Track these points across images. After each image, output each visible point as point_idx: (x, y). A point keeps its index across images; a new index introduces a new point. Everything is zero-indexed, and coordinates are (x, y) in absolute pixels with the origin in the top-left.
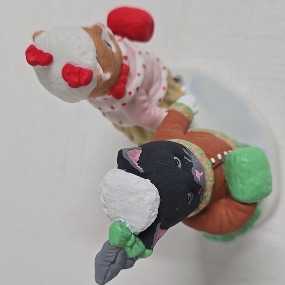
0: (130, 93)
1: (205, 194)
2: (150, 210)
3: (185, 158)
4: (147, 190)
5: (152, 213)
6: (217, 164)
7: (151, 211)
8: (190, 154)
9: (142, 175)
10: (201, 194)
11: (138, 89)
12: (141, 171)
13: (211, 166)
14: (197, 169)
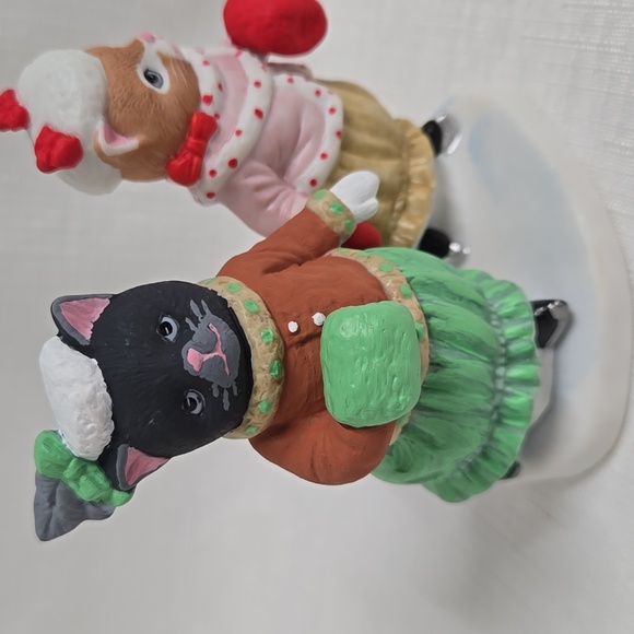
0: (213, 173)
1: (255, 398)
2: (79, 418)
3: (187, 320)
4: (74, 381)
5: (85, 424)
6: (304, 334)
7: (82, 421)
8: (203, 313)
9: (87, 351)
10: (221, 397)
11: (233, 163)
12: (83, 343)
13: (274, 339)
14: (196, 346)
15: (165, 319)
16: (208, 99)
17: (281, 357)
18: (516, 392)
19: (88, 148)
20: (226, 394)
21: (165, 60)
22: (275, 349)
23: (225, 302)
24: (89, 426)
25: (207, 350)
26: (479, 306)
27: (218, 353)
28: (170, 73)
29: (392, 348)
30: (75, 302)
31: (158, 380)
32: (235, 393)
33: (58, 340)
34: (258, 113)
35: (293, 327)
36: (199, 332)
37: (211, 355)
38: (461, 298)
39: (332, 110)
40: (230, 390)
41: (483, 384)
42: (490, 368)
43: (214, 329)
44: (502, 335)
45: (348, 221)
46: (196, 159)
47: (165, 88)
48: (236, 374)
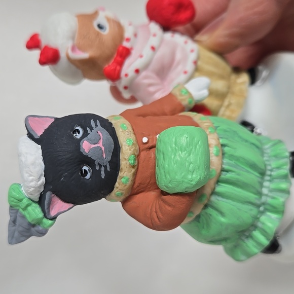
0: (126, 75)
1: (121, 175)
3: (88, 129)
8: (96, 126)
9: (37, 141)
10: (100, 170)
11: (137, 71)
12: (36, 137)
13: (133, 144)
14: (88, 140)
15: (77, 128)
16: (128, 40)
17: (137, 154)
18: (276, 196)
19: (63, 55)
20: (103, 169)
21: (108, 20)
22: (132, 149)
23: (111, 124)
24: (31, 178)
25: (94, 142)
26: (257, 147)
27: (100, 145)
28: (110, 27)
29: (191, 147)
30: (37, 118)
31: (67, 156)
32: (108, 169)
33: (26, 137)
34: (153, 48)
35: (145, 140)
36: (91, 134)
37: (96, 145)
38: (246, 141)
39: (192, 51)
40: (105, 167)
41: (254, 187)
42: (260, 180)
43: (100, 134)
44: (270, 165)
45: (190, 100)
46: (118, 68)
47: (106, 32)
48: (109, 158)
